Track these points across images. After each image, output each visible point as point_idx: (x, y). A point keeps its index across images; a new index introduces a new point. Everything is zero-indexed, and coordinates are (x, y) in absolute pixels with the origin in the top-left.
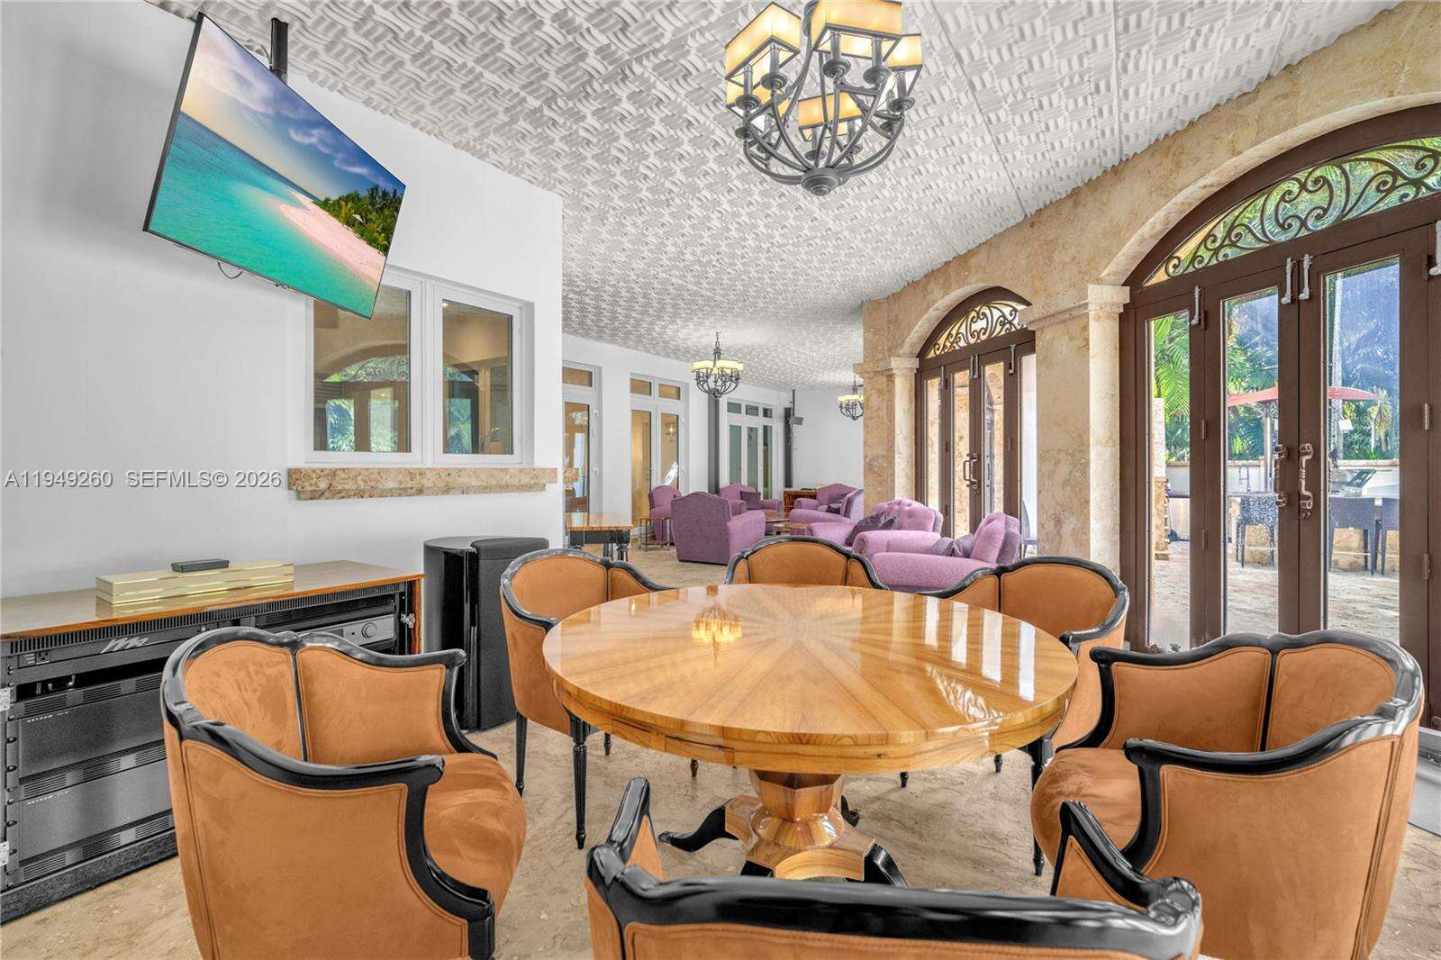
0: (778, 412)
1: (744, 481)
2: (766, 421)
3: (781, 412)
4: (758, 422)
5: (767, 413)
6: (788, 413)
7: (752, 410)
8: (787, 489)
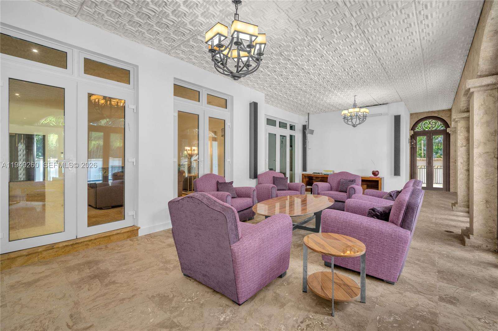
0: (299, 128)
1: (278, 170)
2: (292, 133)
3: (301, 128)
4: (287, 132)
5: (292, 128)
6: (304, 128)
7: (283, 125)
8: (304, 173)
